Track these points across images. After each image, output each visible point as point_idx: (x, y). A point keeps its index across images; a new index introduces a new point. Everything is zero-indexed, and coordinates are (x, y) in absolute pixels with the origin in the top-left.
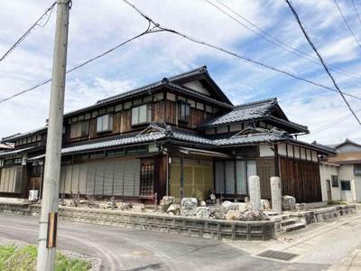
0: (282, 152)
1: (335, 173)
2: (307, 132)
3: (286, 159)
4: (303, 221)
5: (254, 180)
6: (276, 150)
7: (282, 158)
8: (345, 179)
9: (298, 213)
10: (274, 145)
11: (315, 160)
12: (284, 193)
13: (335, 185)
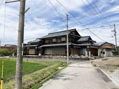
0: (91, 47)
1: (102, 50)
2: (96, 42)
3: (92, 48)
4: (94, 59)
5: (86, 52)
6: (90, 47)
7: (91, 48)
8: (104, 52)
9: (93, 57)
10: (90, 46)
11: (97, 48)
12: (91, 54)
13: (102, 53)
